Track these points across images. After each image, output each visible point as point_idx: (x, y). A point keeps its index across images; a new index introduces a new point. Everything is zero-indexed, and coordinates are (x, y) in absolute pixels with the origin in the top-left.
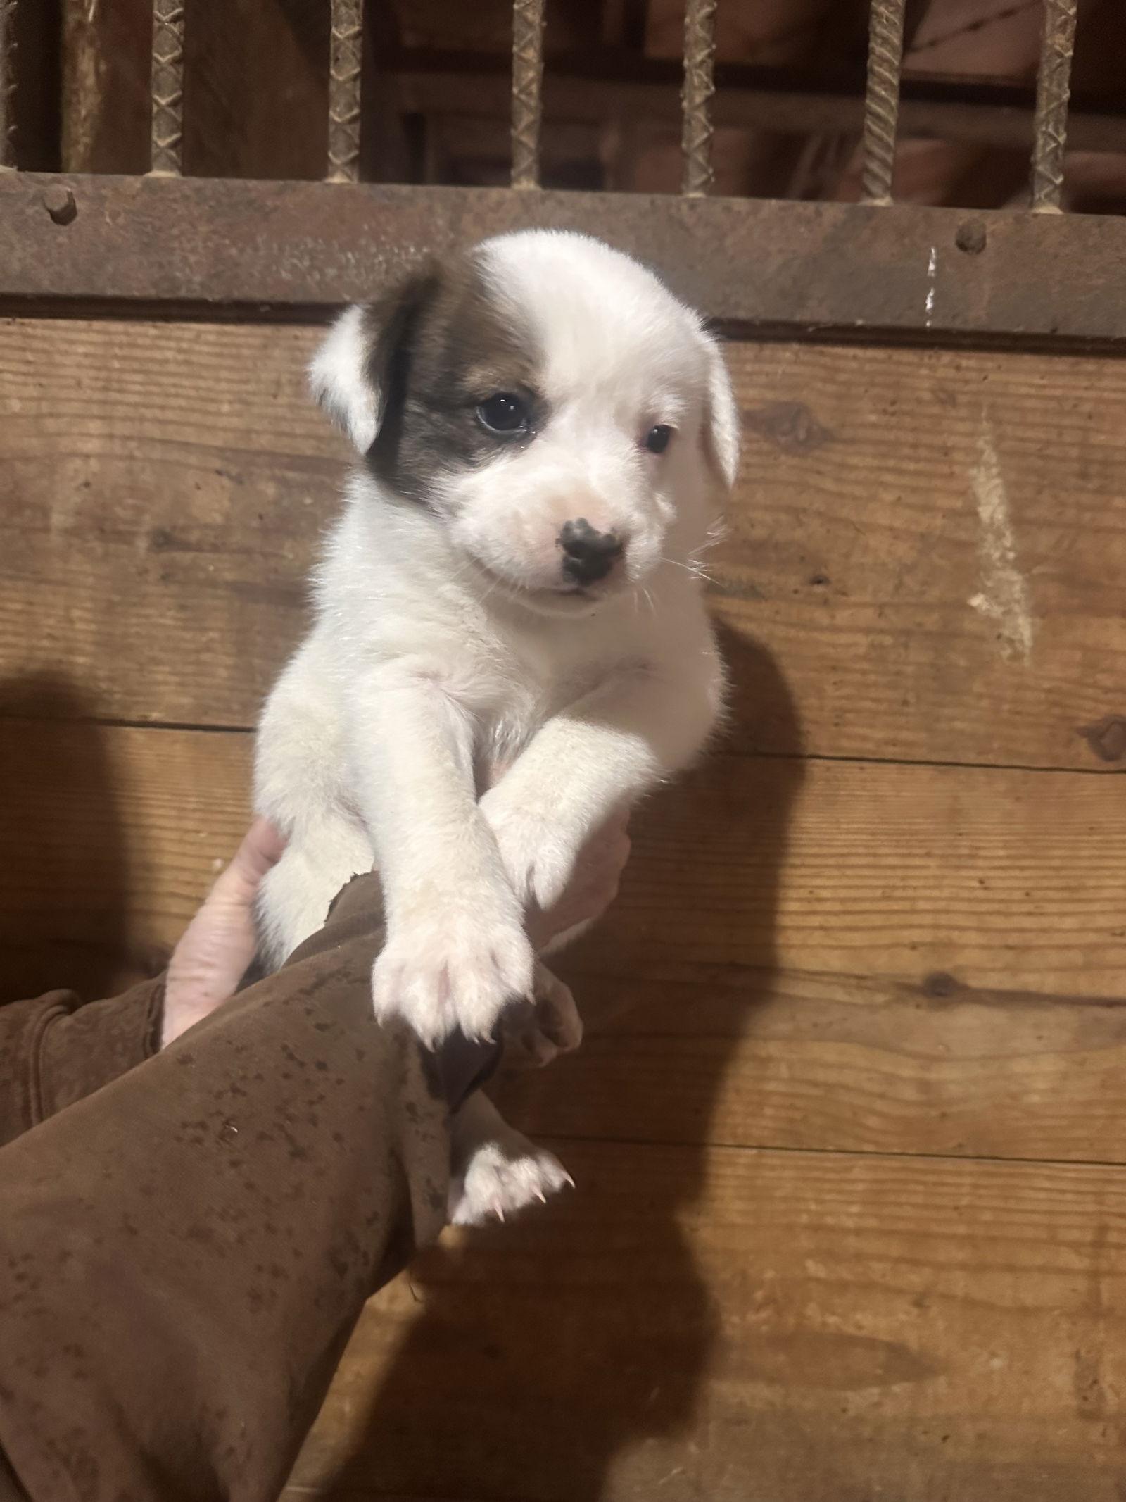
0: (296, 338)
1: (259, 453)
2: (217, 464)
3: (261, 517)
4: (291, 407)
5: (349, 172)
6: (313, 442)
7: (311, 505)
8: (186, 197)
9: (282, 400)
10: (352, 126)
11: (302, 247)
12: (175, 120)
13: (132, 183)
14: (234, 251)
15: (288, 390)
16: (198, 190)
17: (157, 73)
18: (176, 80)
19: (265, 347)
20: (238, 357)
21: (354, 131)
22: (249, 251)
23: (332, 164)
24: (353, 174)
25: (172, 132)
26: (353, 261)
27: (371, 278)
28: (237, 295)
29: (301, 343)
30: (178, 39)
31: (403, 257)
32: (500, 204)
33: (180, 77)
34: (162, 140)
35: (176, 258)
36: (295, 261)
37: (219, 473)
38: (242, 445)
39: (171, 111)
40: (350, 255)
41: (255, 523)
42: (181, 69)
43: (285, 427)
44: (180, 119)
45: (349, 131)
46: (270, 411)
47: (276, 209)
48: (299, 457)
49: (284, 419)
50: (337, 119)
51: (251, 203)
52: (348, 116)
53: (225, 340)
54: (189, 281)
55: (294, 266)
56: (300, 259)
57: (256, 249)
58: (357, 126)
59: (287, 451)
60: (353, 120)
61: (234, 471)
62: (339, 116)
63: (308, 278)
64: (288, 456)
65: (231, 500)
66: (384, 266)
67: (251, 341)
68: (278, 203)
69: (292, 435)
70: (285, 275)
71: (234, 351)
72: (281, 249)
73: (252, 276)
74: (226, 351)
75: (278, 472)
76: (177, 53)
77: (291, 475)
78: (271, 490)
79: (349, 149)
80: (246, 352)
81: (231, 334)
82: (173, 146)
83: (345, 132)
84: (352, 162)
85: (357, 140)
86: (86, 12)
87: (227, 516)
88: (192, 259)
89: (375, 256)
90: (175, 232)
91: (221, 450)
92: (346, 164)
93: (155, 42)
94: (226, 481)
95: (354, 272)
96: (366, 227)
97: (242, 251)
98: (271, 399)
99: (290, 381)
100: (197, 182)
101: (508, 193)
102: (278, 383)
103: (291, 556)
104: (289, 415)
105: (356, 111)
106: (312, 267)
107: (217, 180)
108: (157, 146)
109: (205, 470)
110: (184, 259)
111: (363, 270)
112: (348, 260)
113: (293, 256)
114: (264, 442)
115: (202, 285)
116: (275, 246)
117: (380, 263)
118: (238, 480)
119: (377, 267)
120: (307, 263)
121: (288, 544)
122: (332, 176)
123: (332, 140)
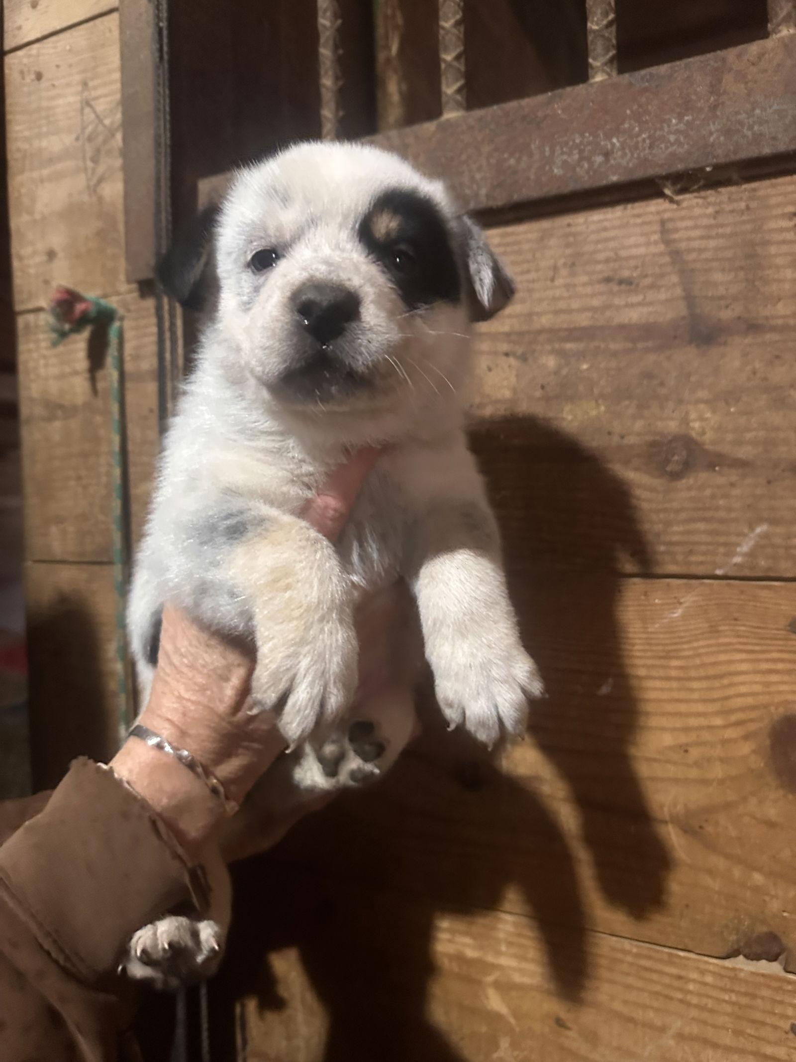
0: (569, 225)
1: (540, 332)
2: (504, 347)
3: (543, 387)
4: (567, 286)
5: (608, 70)
6: (589, 314)
7: (587, 370)
8: (471, 128)
9: (559, 282)
10: (610, 29)
11: (571, 143)
12: (459, 70)
13: (430, 127)
14: (512, 161)
15: (564, 272)
16: (481, 119)
17: (443, 38)
18: (458, 37)
19: (542, 239)
20: (519, 252)
21: (612, 34)
22: (525, 158)
23: (592, 68)
24: (611, 71)
25: (457, 80)
26: (618, 144)
27: (635, 155)
28: (516, 197)
29: (573, 229)
30: (459, 5)
31: (666, 129)
32: (761, 56)
33: (462, 36)
34: (450, 88)
35: (466, 179)
36: (565, 157)
37: (507, 354)
38: (525, 328)
39: (455, 64)
40: (615, 140)
41: (538, 393)
42: (462, 29)
43: (562, 305)
44: (463, 68)
45: (607, 35)
46: (550, 293)
47: (545, 117)
48: (575, 329)
49: (560, 298)
50: (595, 27)
51: (524, 118)
52: (605, 22)
53: (509, 239)
54: (477, 195)
55: (565, 162)
56: (570, 154)
57: (531, 155)
58: (614, 29)
59: (565, 326)
60: (610, 24)
61: (520, 350)
62: (597, 24)
63: (578, 169)
64: (566, 330)
65: (517, 376)
66: (648, 141)
67: (530, 236)
68: (549, 112)
69: (569, 311)
70: (557, 171)
71: (516, 248)
72: (553, 151)
73: (528, 178)
74: (509, 249)
75: (557, 346)
76: (458, 17)
77: (569, 346)
78: (551, 362)
79: (607, 51)
80: (526, 247)
81: (513, 234)
82: (459, 91)
83: (603, 36)
84: (611, 61)
85: (614, 41)
86: (390, 49)
87: (514, 391)
88: (478, 176)
89: (639, 135)
90: (464, 157)
91: (508, 334)
92: (606, 64)
93: (441, 13)
94: (512, 361)
95: (620, 153)
96: (628, 112)
97: (519, 160)
98: (549, 283)
99: (565, 264)
100: (479, 113)
101: (769, 43)
102: (555, 268)
103: (570, 417)
104: (566, 294)
105: (611, 16)
106: (582, 159)
107: (495, 107)
108: (446, 94)
109: (495, 353)
110: (472, 179)
111: (627, 151)
112: (613, 145)
113: (563, 153)
114: (545, 321)
115: (488, 196)
116: (547, 149)
117: (644, 140)
118: (524, 358)
119: (640, 144)
120: (576, 157)
121: (567, 408)
122: (593, 77)
123: (591, 47)
